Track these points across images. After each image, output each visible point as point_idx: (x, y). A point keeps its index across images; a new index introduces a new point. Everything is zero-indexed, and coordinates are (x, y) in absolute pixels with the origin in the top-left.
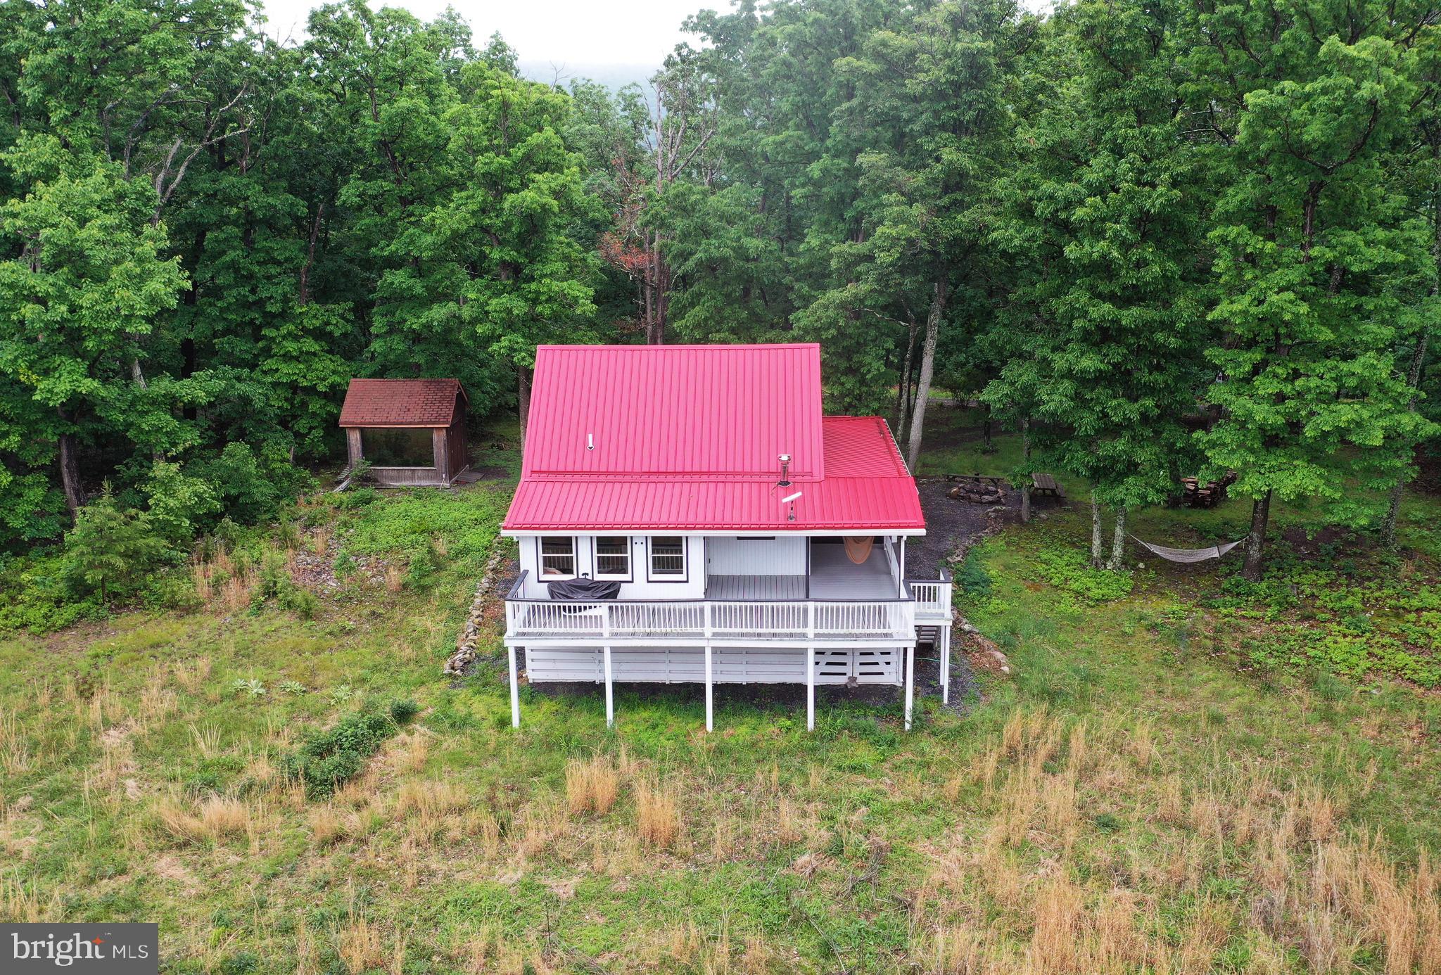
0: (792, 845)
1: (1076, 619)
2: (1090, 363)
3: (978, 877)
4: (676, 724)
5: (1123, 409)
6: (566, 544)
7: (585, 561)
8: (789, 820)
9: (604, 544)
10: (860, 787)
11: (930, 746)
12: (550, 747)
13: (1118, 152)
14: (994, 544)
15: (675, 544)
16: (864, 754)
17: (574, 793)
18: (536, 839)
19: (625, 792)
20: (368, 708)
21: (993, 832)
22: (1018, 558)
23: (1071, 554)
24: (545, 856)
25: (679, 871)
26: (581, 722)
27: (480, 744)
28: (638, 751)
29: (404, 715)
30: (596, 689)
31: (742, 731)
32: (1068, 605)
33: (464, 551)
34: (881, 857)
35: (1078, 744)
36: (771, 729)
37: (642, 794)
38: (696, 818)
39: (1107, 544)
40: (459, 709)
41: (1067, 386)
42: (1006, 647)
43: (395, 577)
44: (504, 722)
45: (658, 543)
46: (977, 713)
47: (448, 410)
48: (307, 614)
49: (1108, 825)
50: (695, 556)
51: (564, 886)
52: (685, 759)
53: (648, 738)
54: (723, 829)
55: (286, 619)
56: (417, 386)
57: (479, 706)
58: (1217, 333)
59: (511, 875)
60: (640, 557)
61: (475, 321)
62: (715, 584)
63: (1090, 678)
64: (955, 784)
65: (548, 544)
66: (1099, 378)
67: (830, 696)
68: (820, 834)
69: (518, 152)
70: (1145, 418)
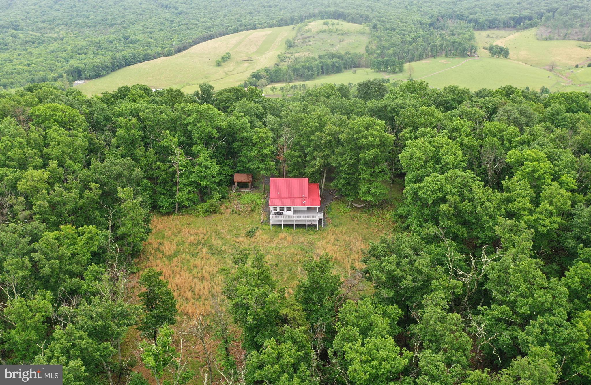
0: (304, 242)
1: (342, 215)
2: (344, 182)
3: (322, 245)
4: (290, 229)
5: (349, 188)
6: (276, 208)
7: (279, 210)
8: (303, 240)
9: (281, 208)
10: (312, 236)
11: (320, 232)
12: (276, 232)
13: (348, 155)
14: (334, 203)
15: (290, 208)
16: (312, 233)
17: (280, 237)
18: (276, 242)
19: (285, 237)
20: (252, 227)
21: (325, 241)
22: (336, 206)
23: (344, 205)
24: (278, 243)
25: (292, 245)
26: (279, 229)
27: (267, 232)
28: (286, 233)
29: (257, 228)
30: (281, 225)
31: (298, 230)
32: (342, 213)
33: (258, 204)
34: (313, 244)
35: (337, 232)
36: (301, 230)
37: (287, 237)
38: (293, 240)
39: (348, 204)
40: (263, 227)
41: (341, 185)
42: (332, 219)
43: (249, 209)
44: (270, 229)
45: (288, 208)
46: (326, 228)
47: (251, 179)
48: (239, 215)
49: (338, 240)
50: (292, 209)
51: (280, 246)
52: (292, 233)
53: (287, 231)
54: (296, 241)
55: (236, 215)
56: (245, 175)
57: (266, 227)
58: (360, 179)
59: (274, 245)
60: (285, 209)
61: (257, 168)
62: (295, 211)
63: (341, 223)
64: (322, 236)
65: (274, 208)
66: (345, 184)
67: (309, 226)
68: (307, 241)
69: (264, 143)
70: (351, 188)
